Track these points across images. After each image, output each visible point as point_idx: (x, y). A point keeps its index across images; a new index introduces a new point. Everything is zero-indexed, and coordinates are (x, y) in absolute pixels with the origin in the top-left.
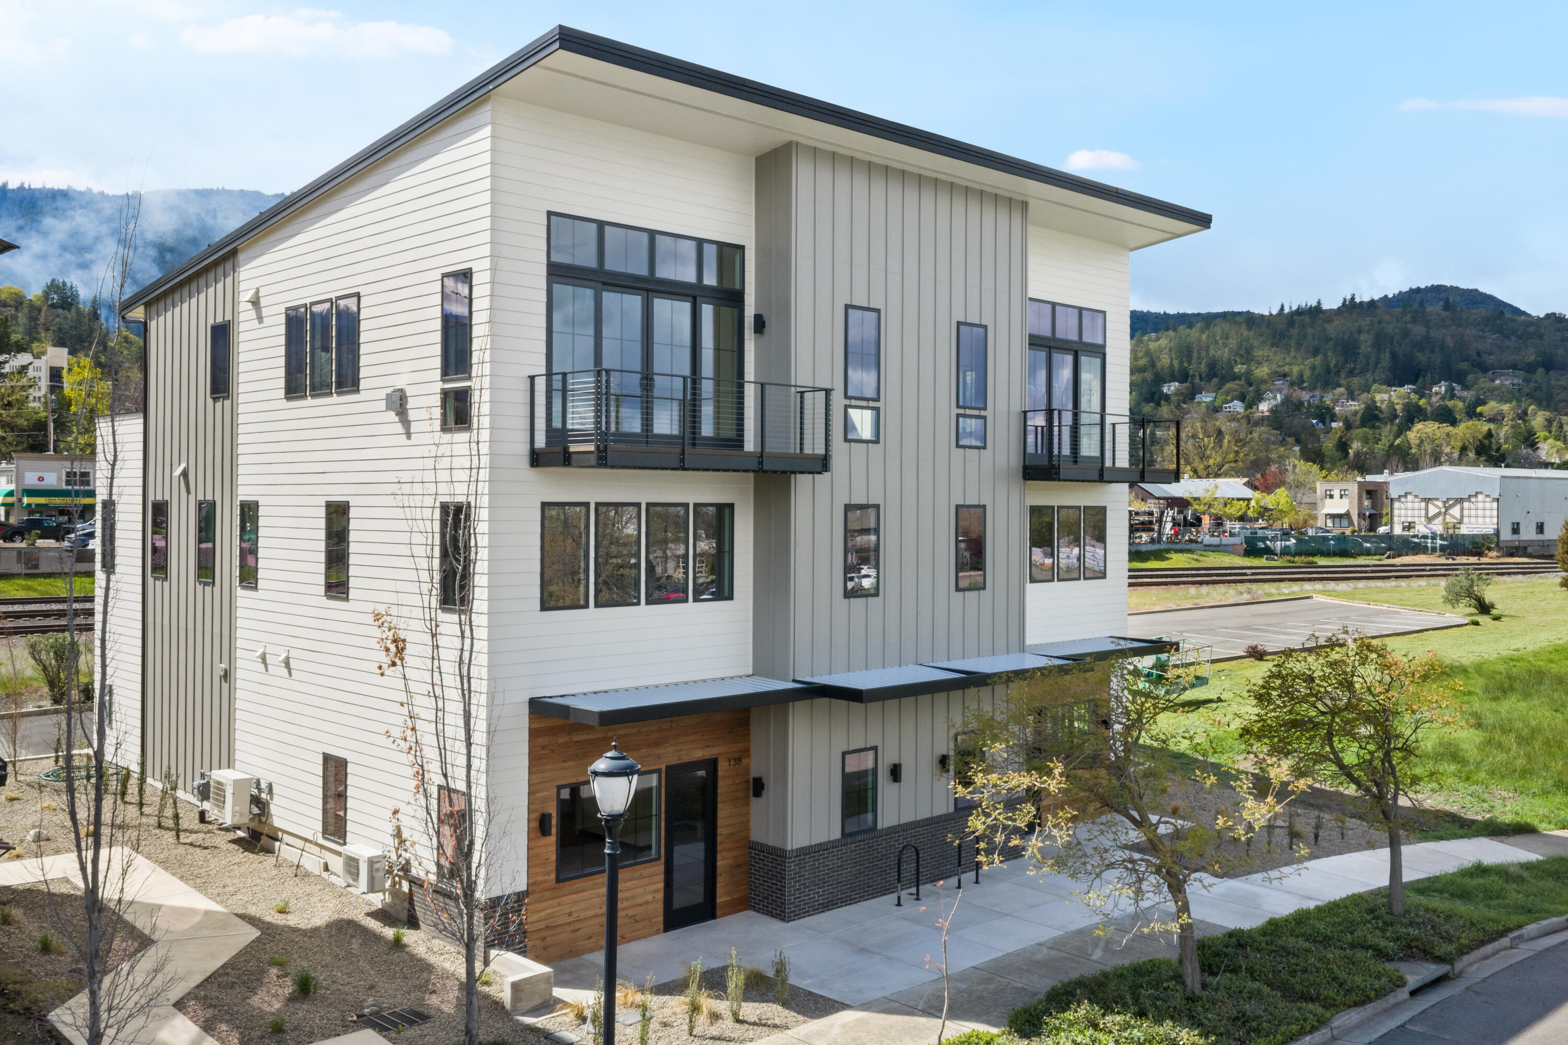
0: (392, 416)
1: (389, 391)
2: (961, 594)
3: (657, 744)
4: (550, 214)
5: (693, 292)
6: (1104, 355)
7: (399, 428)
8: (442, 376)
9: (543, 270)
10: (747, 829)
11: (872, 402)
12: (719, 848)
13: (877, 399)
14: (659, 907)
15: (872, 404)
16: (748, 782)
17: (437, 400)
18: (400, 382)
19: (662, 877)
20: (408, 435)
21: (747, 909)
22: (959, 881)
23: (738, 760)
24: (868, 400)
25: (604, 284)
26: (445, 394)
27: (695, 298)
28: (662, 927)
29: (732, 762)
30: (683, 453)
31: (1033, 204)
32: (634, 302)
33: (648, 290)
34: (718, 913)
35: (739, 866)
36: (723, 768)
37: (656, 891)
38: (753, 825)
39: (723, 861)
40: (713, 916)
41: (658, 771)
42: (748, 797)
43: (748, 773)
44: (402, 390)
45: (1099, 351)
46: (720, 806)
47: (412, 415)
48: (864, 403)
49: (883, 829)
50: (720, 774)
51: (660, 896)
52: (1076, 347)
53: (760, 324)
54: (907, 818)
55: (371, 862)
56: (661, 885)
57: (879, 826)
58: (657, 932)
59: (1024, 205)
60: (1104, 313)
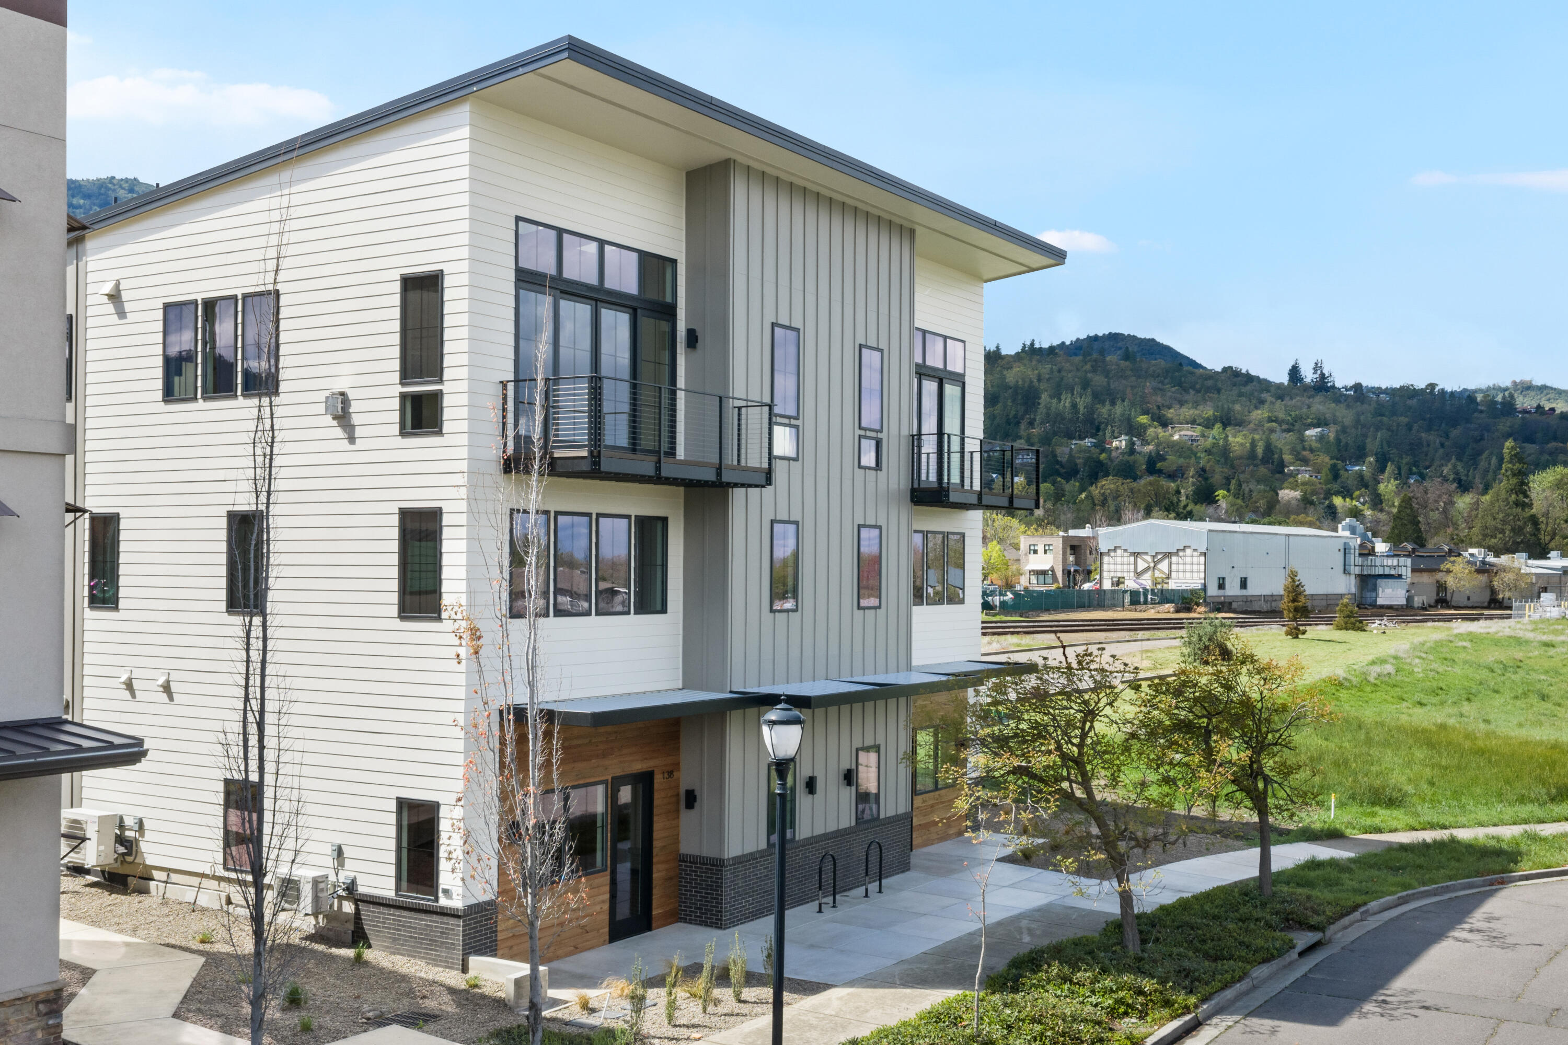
0: (328, 420)
1: (327, 393)
2: (861, 612)
3: (604, 755)
4: (518, 219)
5: (635, 304)
6: (964, 384)
7: (339, 432)
8: (401, 379)
9: (511, 276)
10: (677, 842)
11: (793, 421)
12: (655, 860)
13: (797, 418)
14: (605, 917)
15: (793, 422)
16: (678, 795)
17: (396, 404)
18: (340, 385)
19: (607, 888)
20: (352, 439)
21: (677, 922)
22: (867, 890)
23: (671, 773)
24: (789, 417)
25: (562, 292)
26: (403, 397)
27: (635, 310)
28: (607, 937)
29: (666, 775)
30: (659, 461)
31: (919, 231)
32: (583, 310)
33: (596, 300)
34: (654, 925)
35: (671, 878)
36: (658, 779)
37: (603, 902)
38: (682, 836)
39: (659, 873)
40: (649, 928)
41: (604, 782)
42: (677, 811)
43: (678, 786)
44: (342, 394)
45: (959, 380)
46: (655, 819)
47: (356, 419)
48: (786, 421)
49: (800, 841)
50: (656, 786)
51: (606, 907)
52: (941, 375)
53: (692, 339)
54: (819, 831)
55: (316, 882)
56: (607, 896)
57: (797, 838)
58: (603, 945)
59: (912, 232)
60: (964, 342)
